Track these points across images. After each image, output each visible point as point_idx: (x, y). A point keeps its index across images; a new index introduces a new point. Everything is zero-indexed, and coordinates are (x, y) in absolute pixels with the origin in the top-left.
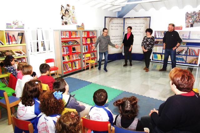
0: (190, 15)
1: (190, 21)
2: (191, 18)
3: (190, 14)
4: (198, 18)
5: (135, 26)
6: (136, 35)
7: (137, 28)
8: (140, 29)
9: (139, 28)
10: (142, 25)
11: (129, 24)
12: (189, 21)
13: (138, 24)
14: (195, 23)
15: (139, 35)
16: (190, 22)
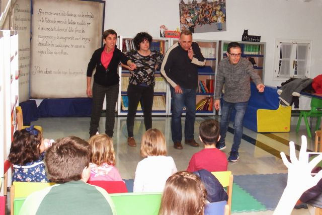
0: (187, 8)
1: (188, 20)
2: (190, 13)
3: (187, 5)
4: (201, 15)
5: (70, 23)
6: (72, 46)
7: (74, 27)
8: (83, 31)
9: (80, 28)
10: (88, 20)
11: (51, 13)
12: (186, 20)
13: (77, 17)
14: (198, 26)
15: (81, 47)
16: (188, 23)
